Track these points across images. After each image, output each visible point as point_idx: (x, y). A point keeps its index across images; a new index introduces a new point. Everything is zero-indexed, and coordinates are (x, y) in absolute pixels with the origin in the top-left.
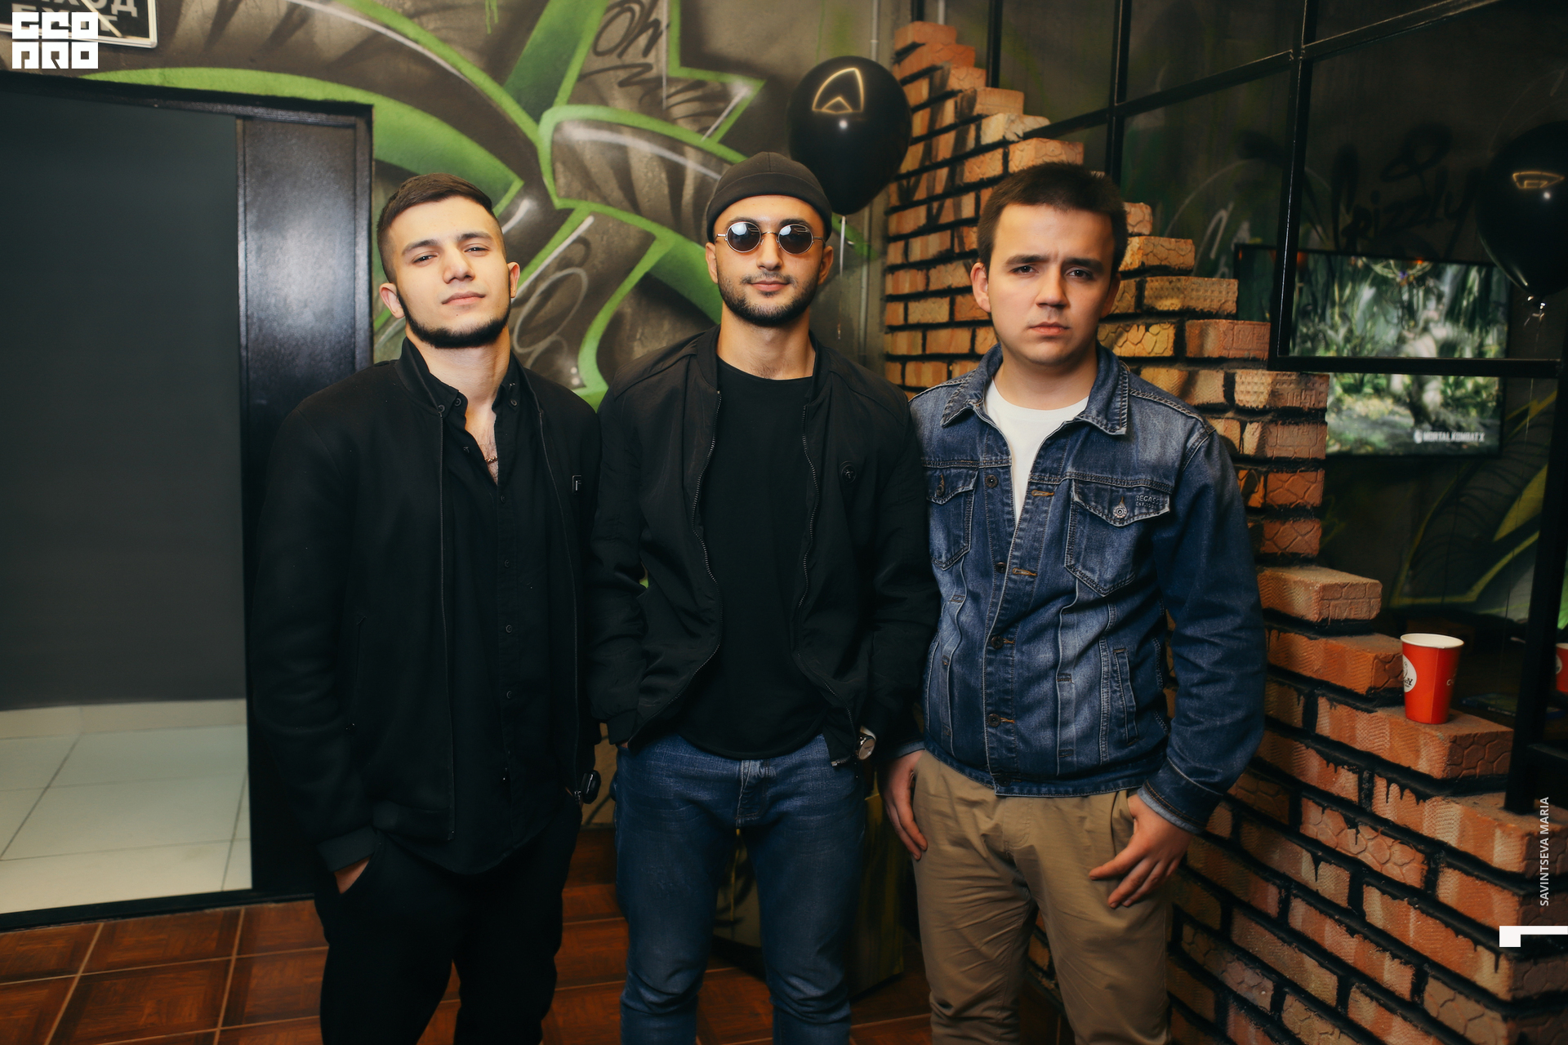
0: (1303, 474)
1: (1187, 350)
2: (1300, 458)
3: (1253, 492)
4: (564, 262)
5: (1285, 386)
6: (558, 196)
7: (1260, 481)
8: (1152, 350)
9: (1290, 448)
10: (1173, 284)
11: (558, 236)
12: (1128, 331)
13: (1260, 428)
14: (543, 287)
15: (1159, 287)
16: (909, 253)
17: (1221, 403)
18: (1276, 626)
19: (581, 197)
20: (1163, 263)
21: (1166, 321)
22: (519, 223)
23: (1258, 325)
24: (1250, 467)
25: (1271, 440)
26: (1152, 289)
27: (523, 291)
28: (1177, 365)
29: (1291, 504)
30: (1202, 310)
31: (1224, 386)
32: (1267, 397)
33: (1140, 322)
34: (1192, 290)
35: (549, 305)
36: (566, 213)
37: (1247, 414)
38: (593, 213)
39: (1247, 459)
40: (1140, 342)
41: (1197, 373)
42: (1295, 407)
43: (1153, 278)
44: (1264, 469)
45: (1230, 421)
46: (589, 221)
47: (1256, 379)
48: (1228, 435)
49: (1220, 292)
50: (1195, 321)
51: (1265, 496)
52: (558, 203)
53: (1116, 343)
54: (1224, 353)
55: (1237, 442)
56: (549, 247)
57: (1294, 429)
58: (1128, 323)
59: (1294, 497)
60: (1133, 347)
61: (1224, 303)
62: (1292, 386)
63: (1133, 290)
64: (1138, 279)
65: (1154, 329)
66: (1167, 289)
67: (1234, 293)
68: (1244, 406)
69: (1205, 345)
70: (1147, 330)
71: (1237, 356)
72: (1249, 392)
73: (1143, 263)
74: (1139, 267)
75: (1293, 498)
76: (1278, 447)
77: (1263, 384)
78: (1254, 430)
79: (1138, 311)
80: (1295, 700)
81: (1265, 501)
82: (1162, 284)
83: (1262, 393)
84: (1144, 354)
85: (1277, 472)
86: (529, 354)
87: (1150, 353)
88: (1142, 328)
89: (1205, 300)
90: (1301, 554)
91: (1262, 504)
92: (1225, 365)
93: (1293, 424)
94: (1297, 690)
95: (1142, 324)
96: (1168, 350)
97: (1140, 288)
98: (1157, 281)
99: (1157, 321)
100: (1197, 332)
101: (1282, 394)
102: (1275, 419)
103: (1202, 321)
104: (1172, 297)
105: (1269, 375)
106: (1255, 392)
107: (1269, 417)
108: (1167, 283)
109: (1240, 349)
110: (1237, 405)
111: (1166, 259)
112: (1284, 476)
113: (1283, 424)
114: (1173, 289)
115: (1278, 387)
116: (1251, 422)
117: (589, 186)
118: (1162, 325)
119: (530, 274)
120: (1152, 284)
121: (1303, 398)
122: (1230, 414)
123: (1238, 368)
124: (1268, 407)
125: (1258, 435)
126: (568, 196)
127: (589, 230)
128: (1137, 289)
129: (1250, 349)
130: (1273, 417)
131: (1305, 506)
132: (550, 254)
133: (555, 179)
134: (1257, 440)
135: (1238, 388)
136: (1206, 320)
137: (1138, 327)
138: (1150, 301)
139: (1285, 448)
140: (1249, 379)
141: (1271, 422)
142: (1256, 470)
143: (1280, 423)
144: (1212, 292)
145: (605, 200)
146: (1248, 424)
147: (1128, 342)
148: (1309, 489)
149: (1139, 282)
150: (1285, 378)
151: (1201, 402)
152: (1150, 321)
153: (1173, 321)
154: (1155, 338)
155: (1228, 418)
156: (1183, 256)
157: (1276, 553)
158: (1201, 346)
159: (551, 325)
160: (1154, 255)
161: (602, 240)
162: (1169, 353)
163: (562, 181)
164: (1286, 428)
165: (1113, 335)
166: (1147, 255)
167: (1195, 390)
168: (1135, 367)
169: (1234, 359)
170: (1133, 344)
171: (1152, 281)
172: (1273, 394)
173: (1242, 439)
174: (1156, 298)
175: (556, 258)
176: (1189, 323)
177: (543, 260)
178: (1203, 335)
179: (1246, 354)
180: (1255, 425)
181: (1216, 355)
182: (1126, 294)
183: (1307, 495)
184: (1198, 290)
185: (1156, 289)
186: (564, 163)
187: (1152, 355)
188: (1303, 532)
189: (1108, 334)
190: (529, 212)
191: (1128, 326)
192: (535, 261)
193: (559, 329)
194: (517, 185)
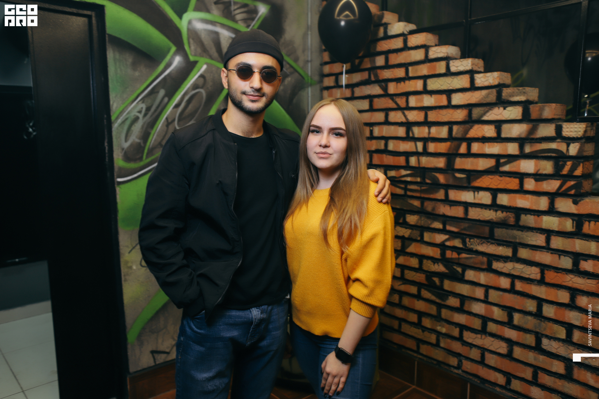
0: (590, 161)
1: (531, 116)
2: (589, 156)
3: (576, 170)
4: (195, 86)
6: (191, 55)
7: (580, 165)
8: (508, 117)
10: (521, 90)
11: (192, 74)
12: (492, 110)
13: (579, 145)
14: (187, 98)
15: (511, 92)
16: (339, 81)
17: (554, 136)
18: (592, 220)
19: (201, 56)
21: (516, 105)
22: (175, 67)
23: (562, 105)
24: (573, 160)
25: (583, 149)
26: (507, 93)
27: (178, 101)
28: (525, 122)
29: (587, 173)
31: (555, 129)
32: (582, 132)
33: (499, 106)
34: (528, 92)
35: (190, 107)
36: (195, 63)
37: (570, 140)
38: (206, 63)
39: (571, 157)
40: (501, 114)
41: (538, 125)
42: (589, 136)
43: (506, 88)
44: (581, 161)
46: (205, 67)
47: (576, 126)
48: (560, 148)
49: (535, 93)
51: (582, 171)
52: (192, 58)
53: (484, 115)
54: (553, 117)
55: (565, 151)
56: (188, 79)
57: (589, 144)
58: (492, 106)
60: (496, 116)
61: (536, 97)
62: (589, 128)
65: (509, 109)
66: (517, 93)
67: (538, 93)
68: (568, 137)
69: (543, 114)
70: (504, 109)
71: (557, 118)
72: (571, 131)
74: (498, 84)
77: (580, 128)
78: (575, 146)
79: (497, 102)
82: (513, 90)
83: (580, 131)
84: (503, 119)
88: (502, 109)
89: (531, 97)
90: (589, 192)
91: (581, 174)
92: (555, 121)
95: (502, 107)
96: (518, 116)
97: (499, 92)
98: (510, 89)
99: (511, 105)
100: (538, 109)
104: (520, 96)
106: (575, 131)
107: (583, 140)
108: (517, 90)
109: (557, 115)
110: (565, 136)
111: (505, 81)
112: (586, 163)
113: (586, 143)
114: (520, 92)
116: (571, 143)
117: (205, 51)
118: (514, 107)
119: (181, 92)
121: (591, 132)
122: (560, 140)
123: (563, 122)
124: (583, 136)
125: (577, 148)
126: (195, 55)
127: (206, 71)
128: (497, 93)
129: (560, 115)
131: (590, 173)
132: (189, 82)
133: (190, 47)
134: (577, 150)
135: (565, 130)
137: (499, 108)
138: (506, 98)
139: (586, 152)
140: (571, 126)
142: (577, 161)
145: (211, 58)
147: (492, 114)
148: (590, 167)
149: (498, 90)
151: (541, 136)
152: (505, 105)
153: (522, 105)
154: (510, 112)
155: (559, 142)
156: (508, 80)
157: (585, 192)
158: (541, 114)
159: (192, 115)
160: (502, 79)
161: (210, 75)
162: (519, 118)
163: (193, 48)
165: (483, 111)
167: (537, 132)
168: (498, 124)
171: (507, 90)
172: (585, 132)
173: (568, 150)
174: (510, 96)
175: (192, 84)
176: (531, 107)
177: (186, 85)
178: (541, 109)
180: (576, 144)
181: (550, 117)
182: (490, 95)
184: (530, 93)
185: (509, 93)
186: (193, 39)
187: (509, 119)
188: (590, 183)
190: (179, 62)
191: (493, 108)
192: (183, 86)
193: (195, 118)
194: (174, 49)
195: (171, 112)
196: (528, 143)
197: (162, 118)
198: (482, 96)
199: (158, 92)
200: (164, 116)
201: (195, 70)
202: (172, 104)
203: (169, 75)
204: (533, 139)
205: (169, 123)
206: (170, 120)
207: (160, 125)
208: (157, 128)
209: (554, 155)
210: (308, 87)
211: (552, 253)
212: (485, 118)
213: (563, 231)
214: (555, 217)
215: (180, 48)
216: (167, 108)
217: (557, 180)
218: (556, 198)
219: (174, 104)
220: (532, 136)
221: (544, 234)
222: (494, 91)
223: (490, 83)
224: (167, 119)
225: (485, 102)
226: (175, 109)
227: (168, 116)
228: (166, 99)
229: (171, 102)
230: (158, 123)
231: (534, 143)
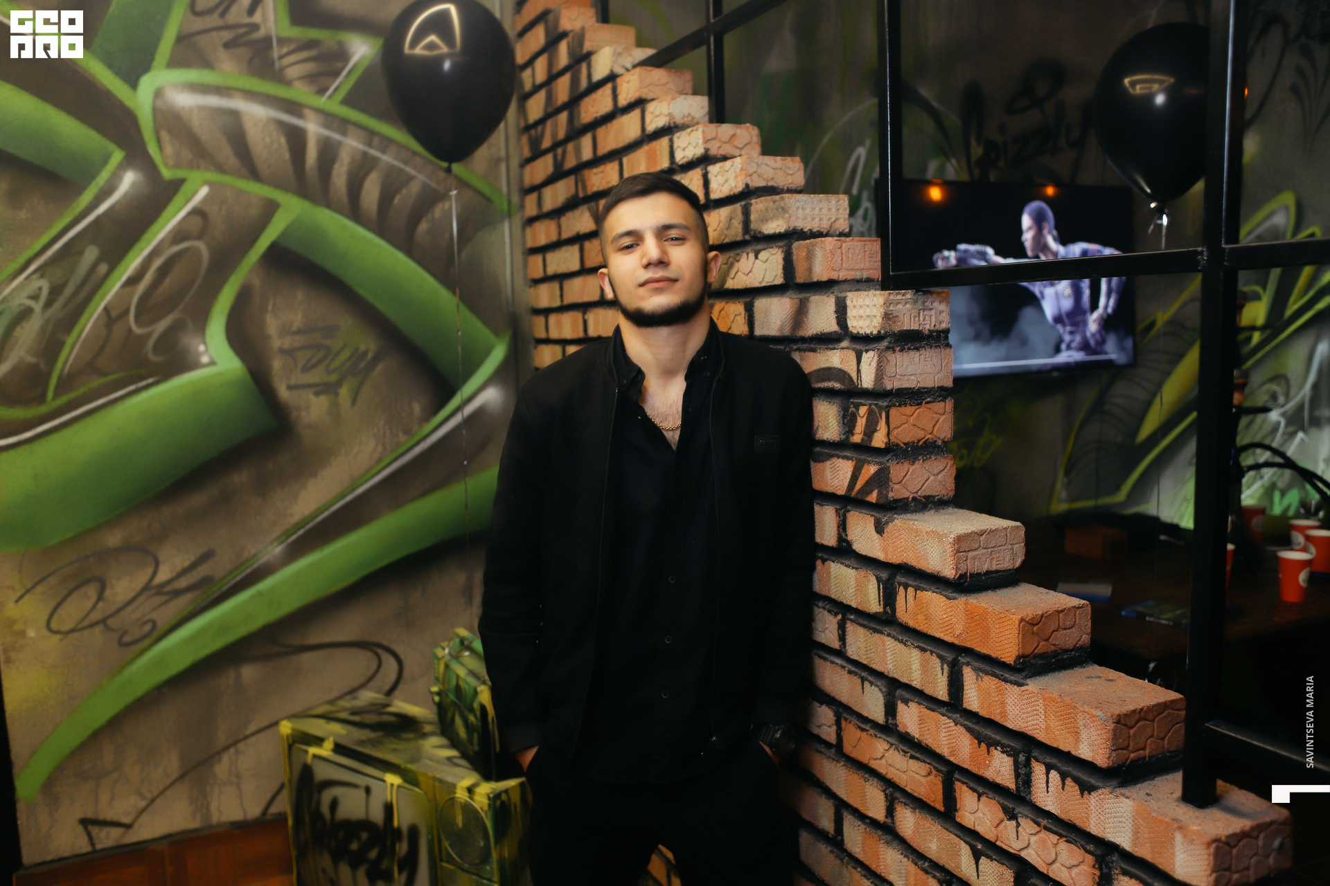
0: (929, 406)
1: (796, 274)
2: (924, 388)
3: (875, 431)
4: (179, 235)
5: (900, 306)
6: (166, 165)
7: (881, 418)
8: (763, 278)
9: (912, 377)
10: (777, 204)
11: (171, 208)
12: (738, 261)
13: (876, 356)
14: (158, 262)
15: (763, 208)
16: (542, 204)
17: (835, 332)
18: (911, 583)
19: (192, 166)
20: (770, 184)
21: (773, 245)
22: (124, 196)
23: (869, 241)
24: (870, 402)
25: (890, 370)
26: (757, 212)
27: (136, 269)
28: (788, 293)
29: (919, 441)
30: (810, 230)
31: (836, 312)
32: (880, 320)
33: (748, 249)
34: (798, 208)
35: (168, 281)
36: (177, 185)
37: (864, 341)
38: (206, 183)
39: (866, 393)
40: (751, 271)
41: (807, 299)
42: (913, 330)
43: (757, 200)
44: (885, 404)
45: (845, 351)
46: (204, 191)
47: (867, 301)
48: (845, 367)
49: (829, 210)
50: (802, 242)
51: (888, 434)
52: (167, 174)
53: (728, 276)
54: (834, 276)
55: (854, 375)
56: (161, 220)
57: (915, 355)
58: (738, 252)
59: (922, 432)
60: (745, 277)
61: (835, 221)
62: (908, 306)
63: (739, 217)
64: (743, 203)
65: (763, 255)
66: (771, 210)
67: (845, 210)
68: (858, 332)
69: (813, 268)
70: (756, 258)
71: (849, 278)
72: (862, 317)
73: (747, 185)
74: (743, 189)
75: (921, 434)
76: (898, 377)
77: (875, 305)
78: (871, 359)
79: (747, 237)
80: (939, 669)
81: (889, 440)
82: (766, 204)
83: (875, 316)
84: (756, 284)
85: (900, 406)
86: (149, 335)
87: (760, 283)
88: (752, 256)
89: (813, 219)
90: (935, 496)
91: (886, 443)
92: (836, 288)
93: (913, 350)
94: (940, 657)
95: (751, 251)
96: (778, 277)
97: (746, 212)
98: (761, 202)
99: (765, 246)
100: (804, 254)
101: (897, 316)
102: (891, 345)
103: (808, 241)
104: (777, 219)
105: (881, 295)
106: (868, 316)
107: (885, 343)
108: (771, 204)
109: (851, 269)
110: (851, 332)
111: (772, 179)
112: (908, 410)
113: (901, 351)
114: (777, 209)
115: (891, 308)
116: (867, 351)
117: (200, 154)
118: (770, 250)
119: (142, 249)
120: (756, 206)
121: (921, 319)
122: (845, 344)
123: (850, 291)
124: (882, 332)
125: (875, 365)
126: (178, 165)
127: (206, 200)
128: (743, 214)
129: (862, 269)
130: (890, 343)
131: (936, 441)
132: (163, 227)
133: (161, 148)
134: (874, 371)
135: (851, 313)
136: (812, 240)
137: (748, 254)
138: (756, 226)
139: (906, 378)
140: (860, 302)
141: (888, 348)
142: (876, 405)
143: (898, 349)
144: (821, 209)
145: (220, 168)
146: (864, 353)
147: (739, 273)
148: (938, 421)
149: (745, 205)
150: (899, 297)
151: (815, 332)
152: (759, 247)
153: (781, 244)
154: (764, 266)
155: (843, 348)
156: (792, 175)
157: (908, 498)
158: (810, 270)
159: (171, 302)
160: (759, 176)
161: (221, 210)
162: (779, 280)
163: (169, 150)
164: (905, 354)
165: (725, 266)
166: (751, 175)
167: (807, 319)
168: (748, 300)
169: (845, 281)
170: (744, 274)
171: (757, 203)
172: (887, 316)
173: (859, 371)
174: (762, 221)
175: (170, 232)
176: (796, 245)
177: (156, 234)
178: (810, 256)
179: (858, 275)
180: (871, 354)
181: (825, 278)
182: (733, 221)
183: (936, 429)
184: (803, 209)
185: (761, 211)
186: (170, 131)
187: (764, 284)
188: (936, 472)
189: (720, 266)
190: (133, 185)
191: (738, 254)
192: (147, 236)
193: (181, 306)
194: (118, 156)
195: (117, 293)
196: (796, 350)
197: (95, 309)
198: (721, 225)
199: (81, 253)
200: (98, 305)
201: (178, 200)
202: (120, 278)
203: (106, 213)
204: (804, 340)
205: (111, 318)
206: (114, 314)
207: (90, 325)
208: (82, 331)
209: (837, 386)
210: (502, 221)
211: (850, 672)
212: (731, 284)
213: (864, 609)
214: (848, 566)
215: (136, 153)
216: (105, 287)
217: (847, 458)
218: (849, 511)
219: (124, 278)
220: (801, 333)
221: (836, 615)
222: (738, 207)
223: (732, 188)
224: (106, 309)
225: (727, 240)
226: (128, 289)
227: (109, 302)
228: (103, 268)
229: (116, 273)
230: (83, 320)
231: (805, 350)
